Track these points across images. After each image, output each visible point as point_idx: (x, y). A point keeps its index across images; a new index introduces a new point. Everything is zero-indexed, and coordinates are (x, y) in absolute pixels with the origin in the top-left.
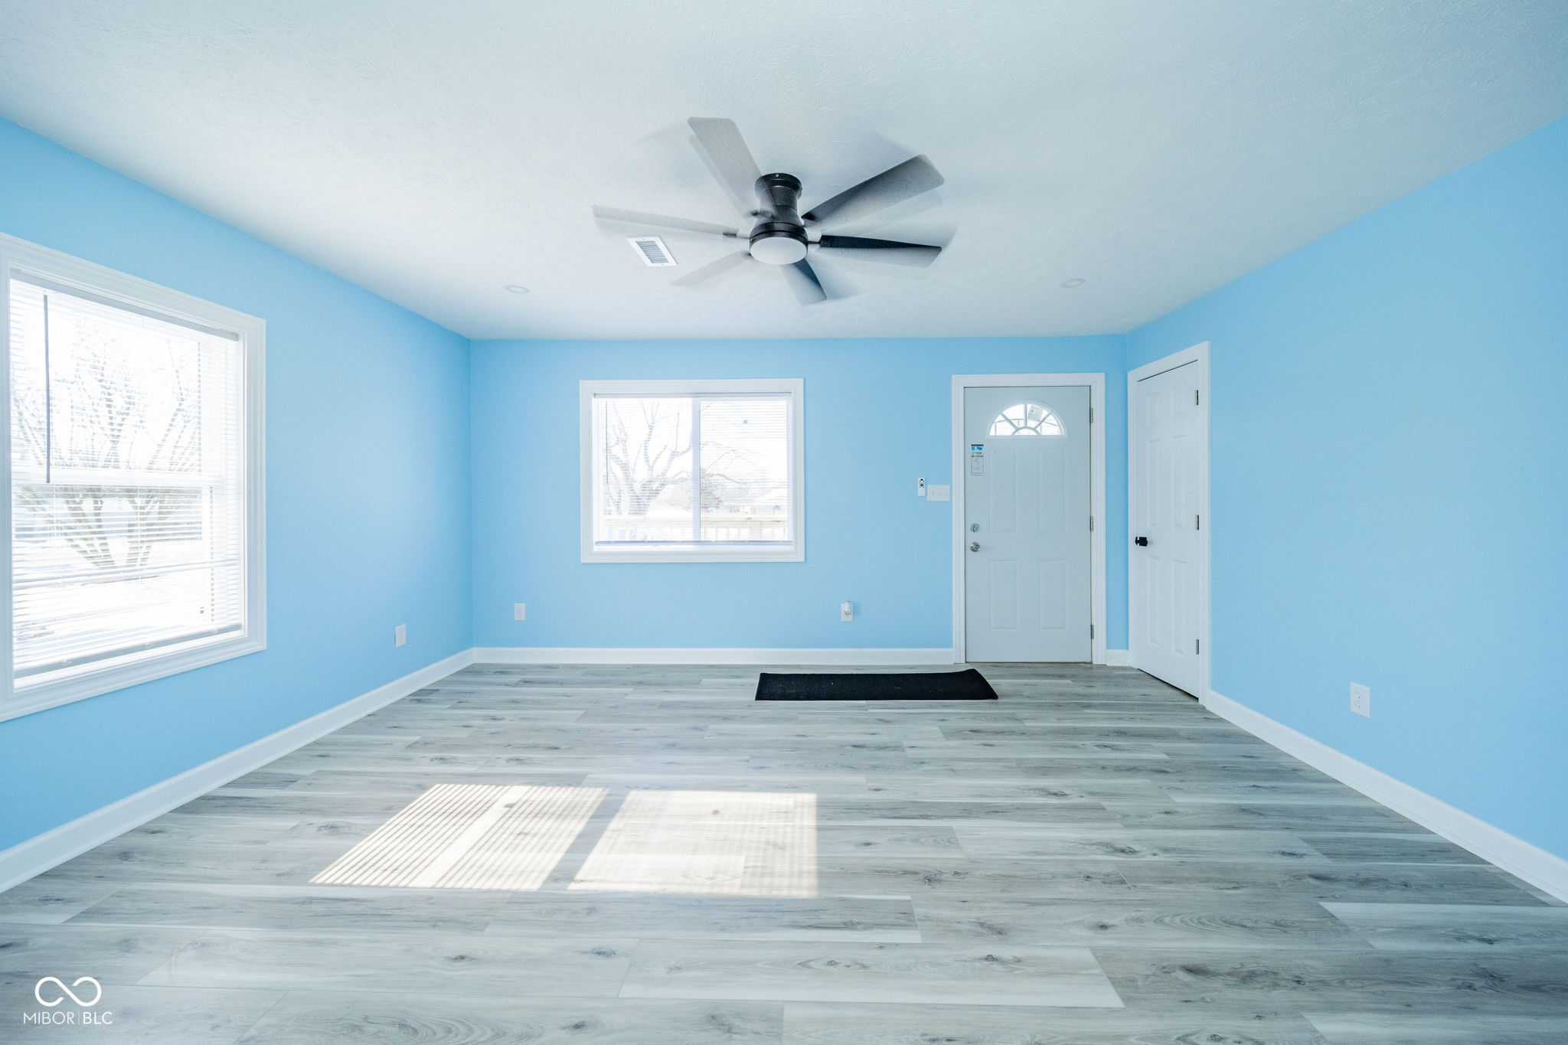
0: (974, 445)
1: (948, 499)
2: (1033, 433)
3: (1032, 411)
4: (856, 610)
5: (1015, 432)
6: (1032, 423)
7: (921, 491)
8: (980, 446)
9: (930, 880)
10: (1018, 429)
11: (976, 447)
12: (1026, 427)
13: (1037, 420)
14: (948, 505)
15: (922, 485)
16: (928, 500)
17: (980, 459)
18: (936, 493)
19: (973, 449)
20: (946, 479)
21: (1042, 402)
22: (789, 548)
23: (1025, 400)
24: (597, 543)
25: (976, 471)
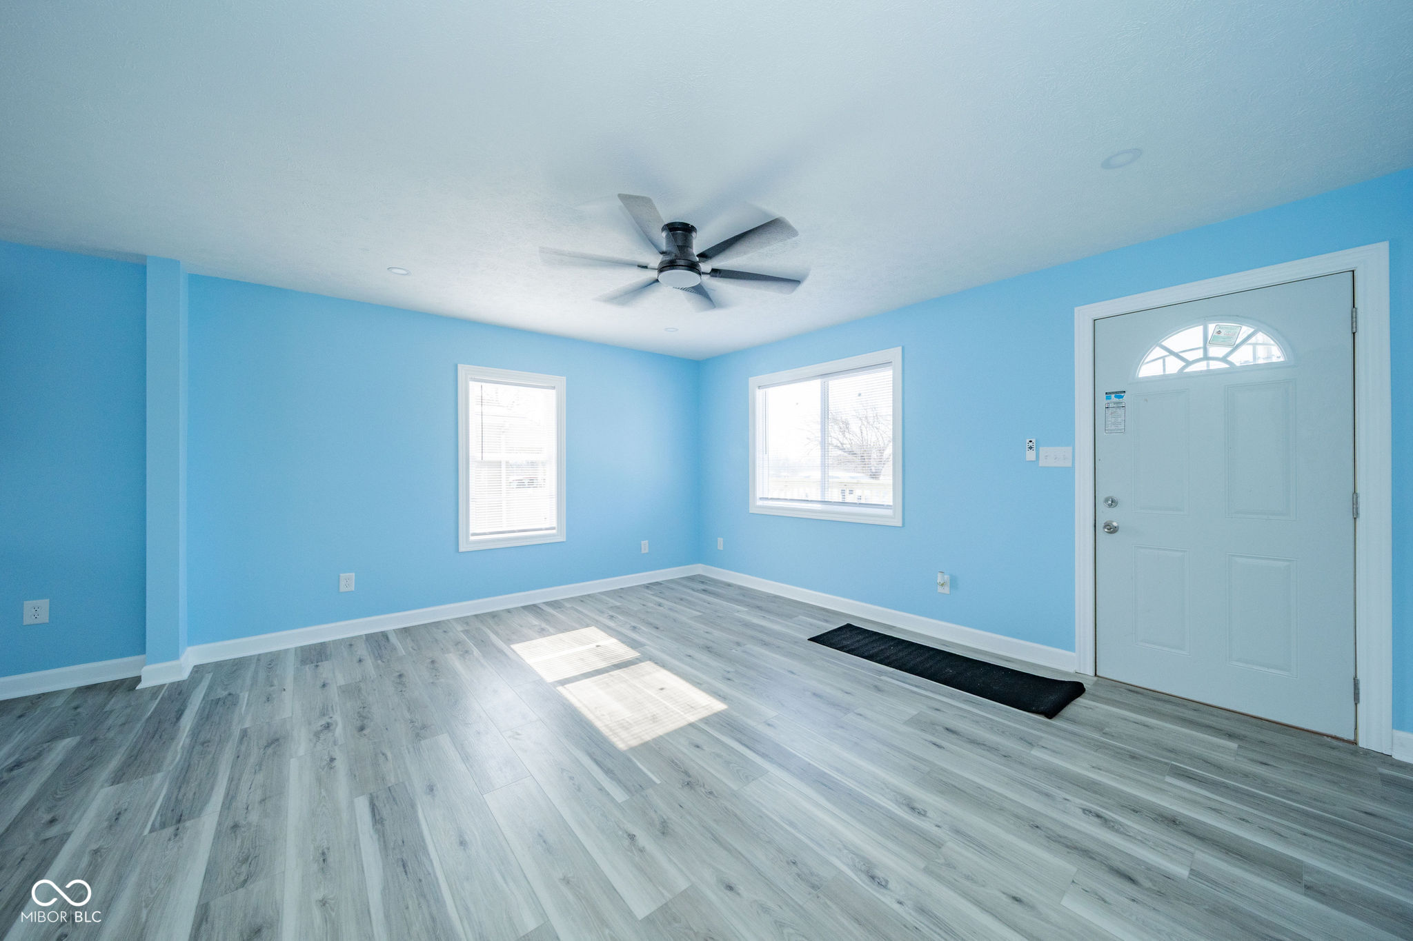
0: (1110, 393)
1: (1069, 464)
2: (1223, 365)
3: (1219, 332)
4: (954, 583)
5: (1184, 367)
6: (1215, 351)
7: (1031, 455)
8: (1119, 394)
9: (690, 783)
10: (1188, 363)
11: (1113, 396)
12: (1206, 358)
13: (1229, 345)
14: (1069, 472)
15: (1031, 448)
16: (1040, 465)
17: (1120, 412)
18: (1051, 457)
19: (1108, 398)
20: (1068, 438)
21: (1240, 317)
22: (889, 512)
23: (1204, 319)
24: (761, 499)
25: (1113, 427)
